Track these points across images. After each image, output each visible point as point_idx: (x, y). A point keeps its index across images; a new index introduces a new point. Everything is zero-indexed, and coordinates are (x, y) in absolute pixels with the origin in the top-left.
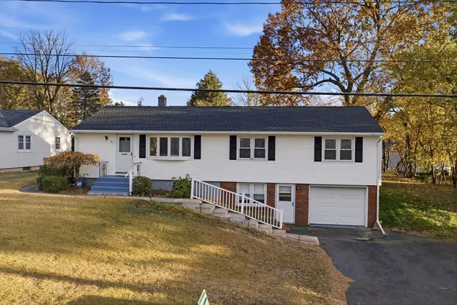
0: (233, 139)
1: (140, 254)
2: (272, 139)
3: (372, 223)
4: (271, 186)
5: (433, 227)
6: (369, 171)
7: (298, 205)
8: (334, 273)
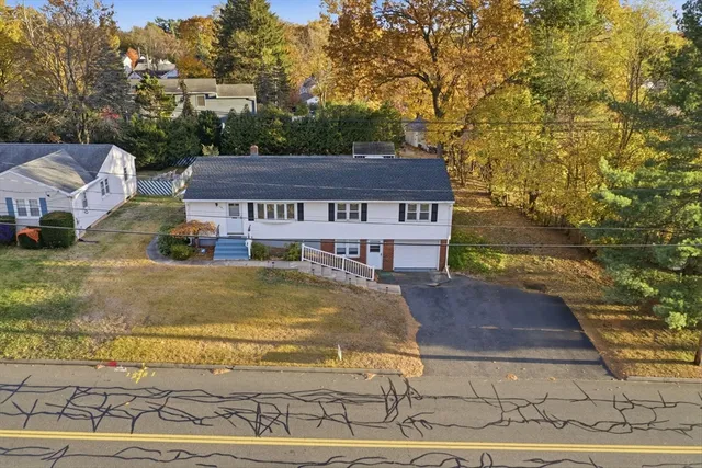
0: (331, 206)
1: (287, 321)
2: (364, 206)
3: (442, 268)
4: (363, 243)
5: (485, 270)
6: (442, 230)
7: (385, 256)
8: (410, 320)
